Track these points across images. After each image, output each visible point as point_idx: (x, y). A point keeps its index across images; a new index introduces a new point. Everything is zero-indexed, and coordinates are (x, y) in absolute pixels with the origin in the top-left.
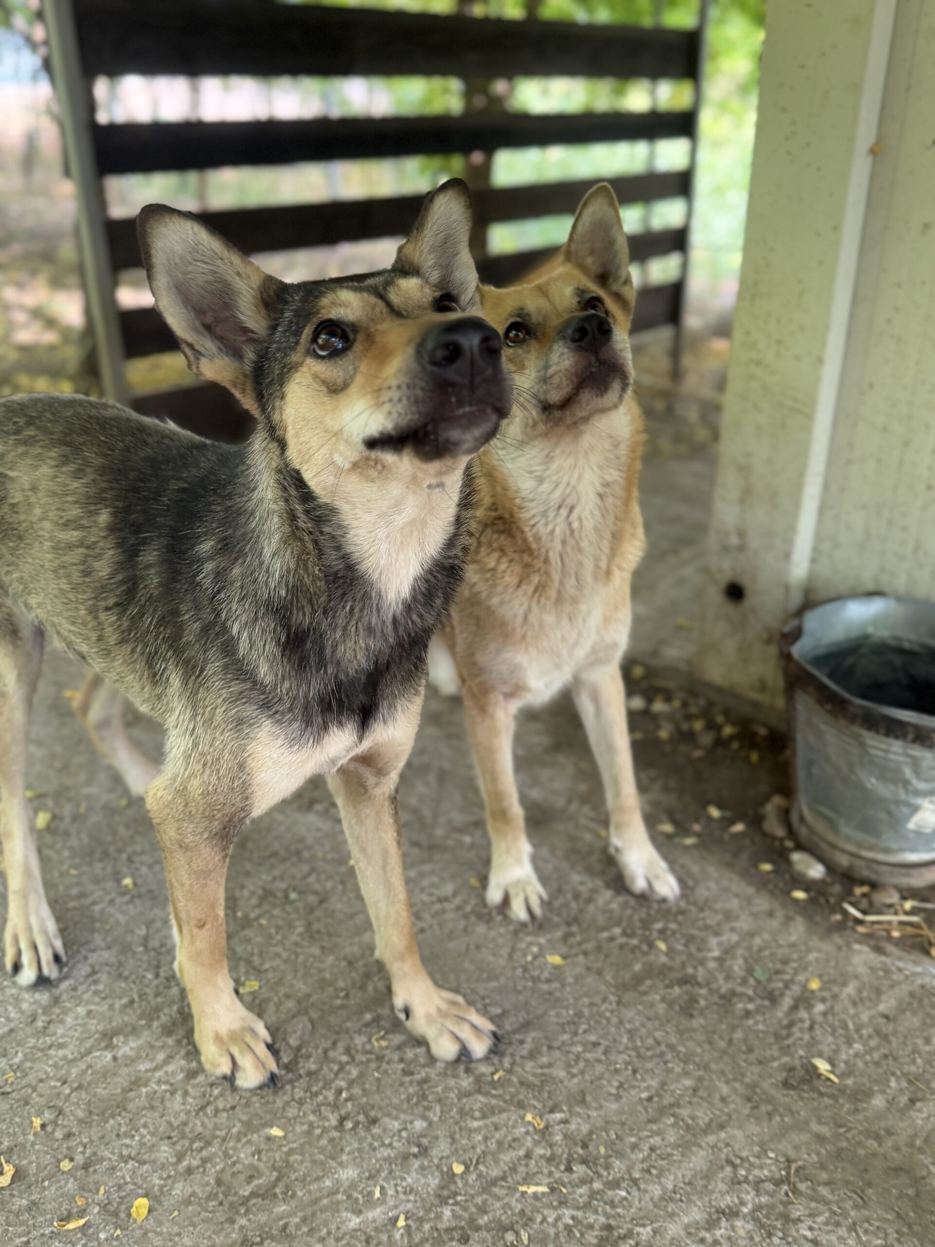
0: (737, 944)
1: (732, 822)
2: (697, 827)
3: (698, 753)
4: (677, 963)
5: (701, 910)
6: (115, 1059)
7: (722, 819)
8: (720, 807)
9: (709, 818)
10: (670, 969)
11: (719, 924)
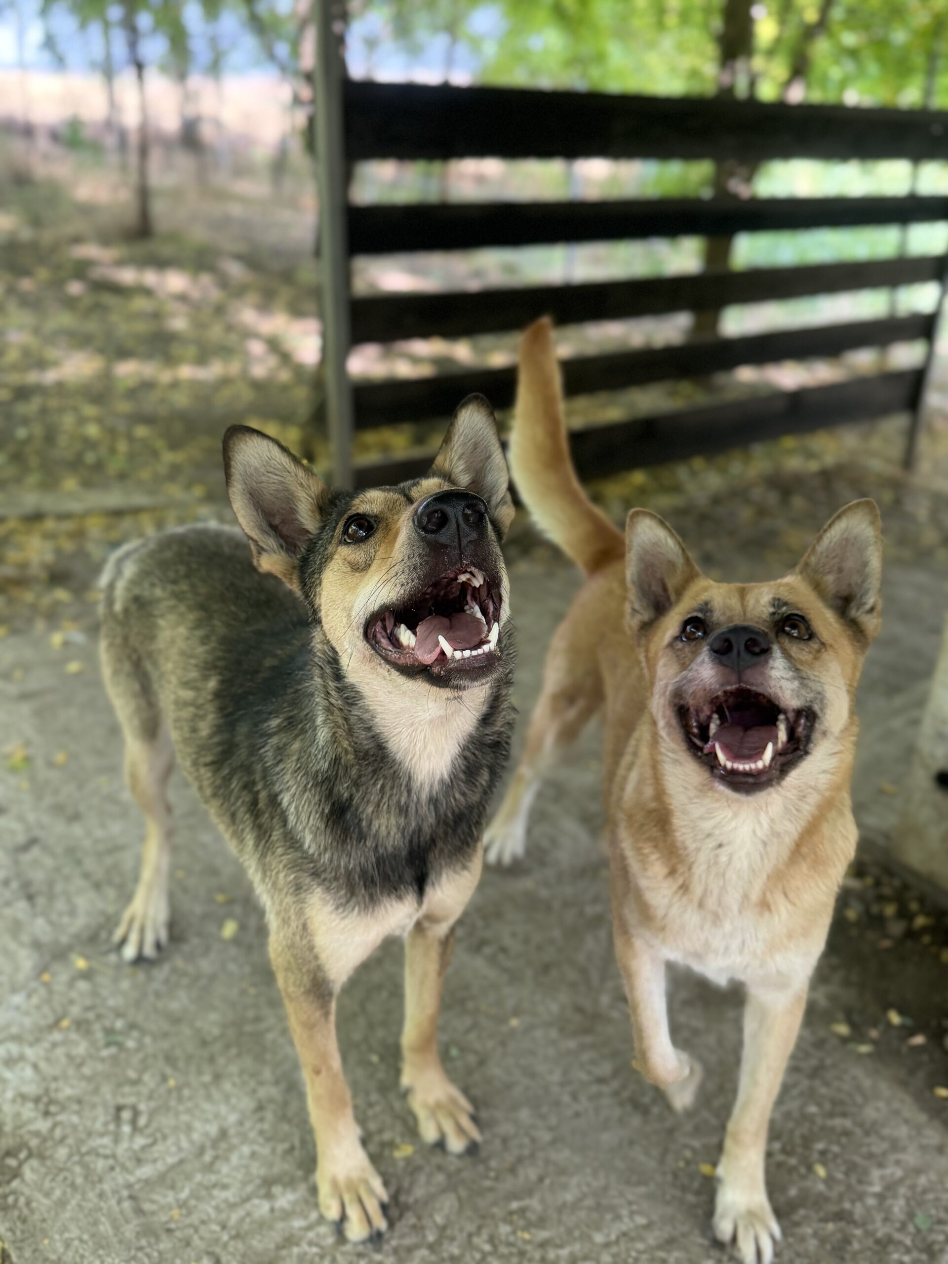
0: (901, 1181)
1: (912, 1033)
2: (874, 1033)
3: (886, 943)
4: (834, 1194)
5: (867, 1133)
6: (272, 1210)
7: (902, 1027)
8: (901, 1012)
9: (889, 1025)
10: (827, 1199)
11: (884, 1154)
